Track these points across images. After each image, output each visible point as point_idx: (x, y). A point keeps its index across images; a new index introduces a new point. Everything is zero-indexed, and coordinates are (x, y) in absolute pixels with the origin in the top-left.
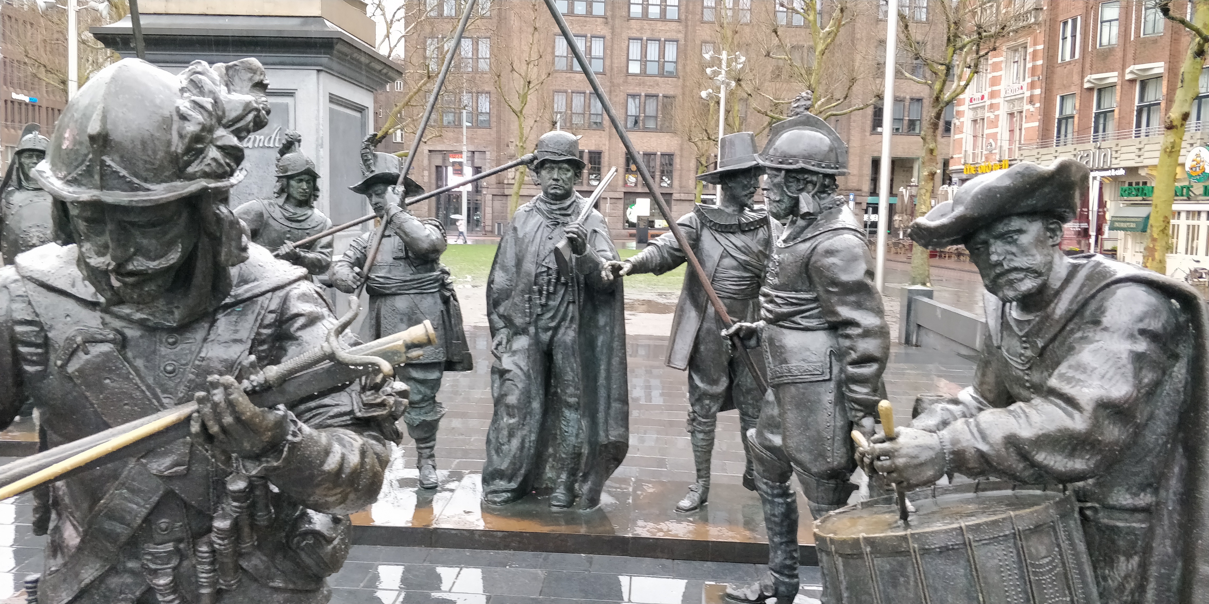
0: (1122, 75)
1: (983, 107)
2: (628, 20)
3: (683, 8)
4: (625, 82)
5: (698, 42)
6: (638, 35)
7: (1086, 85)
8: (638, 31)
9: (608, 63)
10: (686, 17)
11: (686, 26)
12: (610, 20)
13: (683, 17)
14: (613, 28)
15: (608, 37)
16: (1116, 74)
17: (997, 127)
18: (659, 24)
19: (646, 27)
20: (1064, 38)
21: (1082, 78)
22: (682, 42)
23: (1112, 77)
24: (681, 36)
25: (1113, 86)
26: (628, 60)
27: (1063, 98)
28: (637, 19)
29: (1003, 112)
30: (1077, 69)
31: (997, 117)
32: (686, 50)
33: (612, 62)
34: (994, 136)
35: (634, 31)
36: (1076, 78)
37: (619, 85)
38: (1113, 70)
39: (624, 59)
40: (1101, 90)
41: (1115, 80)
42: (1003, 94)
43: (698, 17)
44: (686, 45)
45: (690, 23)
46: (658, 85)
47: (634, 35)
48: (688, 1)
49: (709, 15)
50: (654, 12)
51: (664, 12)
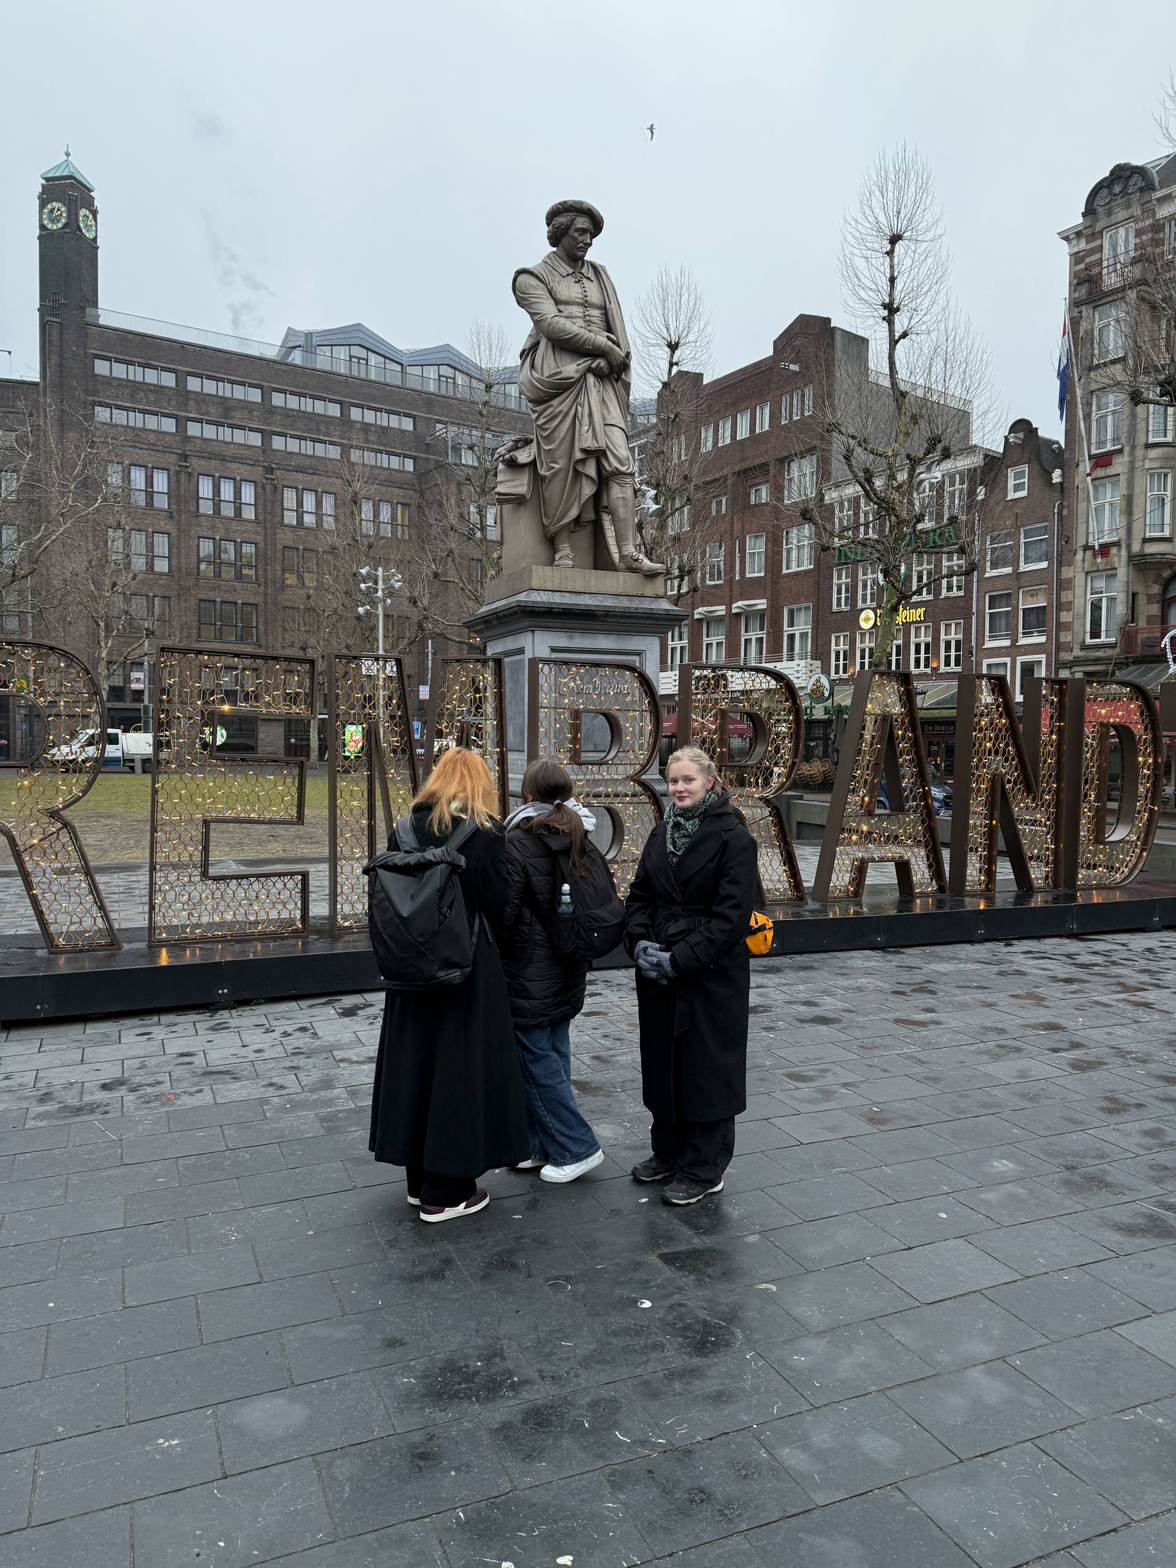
0: (729, 608)
2: (197, 516)
3: (260, 507)
4: (197, 585)
5: (279, 546)
6: (209, 534)
7: (697, 616)
8: (209, 529)
9: (174, 563)
10: (265, 518)
11: (265, 528)
12: (175, 514)
13: (261, 518)
14: (179, 524)
15: (174, 534)
16: (724, 607)
18: (234, 523)
19: (219, 525)
21: (693, 609)
22: (262, 545)
23: (721, 610)
24: (259, 538)
25: (721, 618)
26: (199, 560)
28: (208, 516)
30: (688, 601)
32: (266, 553)
33: (179, 563)
35: (205, 529)
36: (687, 609)
37: (188, 589)
38: (721, 604)
39: (194, 560)
40: (711, 622)
43: (278, 519)
44: (266, 549)
45: (268, 525)
46: (235, 590)
47: (205, 534)
48: (265, 500)
49: (290, 518)
50: (228, 511)
51: (238, 511)
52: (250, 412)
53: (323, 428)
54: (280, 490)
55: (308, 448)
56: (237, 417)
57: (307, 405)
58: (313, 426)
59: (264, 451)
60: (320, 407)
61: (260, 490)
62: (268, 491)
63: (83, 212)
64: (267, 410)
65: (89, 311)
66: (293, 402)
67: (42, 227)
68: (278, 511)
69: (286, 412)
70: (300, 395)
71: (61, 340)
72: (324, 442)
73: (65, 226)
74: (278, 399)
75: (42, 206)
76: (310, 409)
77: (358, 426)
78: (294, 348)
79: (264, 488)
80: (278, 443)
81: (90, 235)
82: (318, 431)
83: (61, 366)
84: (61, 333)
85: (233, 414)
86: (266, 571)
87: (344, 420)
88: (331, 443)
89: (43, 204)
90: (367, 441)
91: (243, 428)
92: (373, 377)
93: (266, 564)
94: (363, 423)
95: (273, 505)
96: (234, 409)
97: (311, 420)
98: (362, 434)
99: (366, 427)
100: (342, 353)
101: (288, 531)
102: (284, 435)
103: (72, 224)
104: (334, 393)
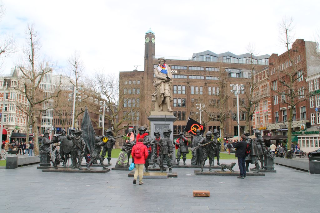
0: (287, 108)
1: (259, 114)
3: (186, 91)
5: (190, 99)
7: (280, 110)
11: (187, 96)
16: (286, 107)
17: (262, 119)
18: (181, 95)
19: (178, 96)
20: (275, 99)
21: (279, 108)
22: (187, 99)
23: (285, 108)
25: (286, 110)
26: (173, 103)
27: (276, 112)
28: (176, 94)
29: (263, 116)
30: (278, 106)
31: (262, 117)
32: (187, 101)
34: (262, 121)
36: (278, 108)
38: (285, 107)
40: (284, 111)
41: (286, 109)
42: (263, 112)
46: (181, 109)
47: (175, 98)
48: (187, 90)
49: (193, 93)
50: (179, 92)
51: (182, 92)
52: (184, 71)
53: (200, 73)
54: (190, 87)
55: (197, 77)
56: (182, 73)
57: (196, 69)
58: (198, 73)
59: (187, 79)
60: (199, 69)
61: (186, 88)
62: (188, 87)
63: (152, 38)
64: (188, 71)
65: (153, 56)
66: (193, 68)
67: (145, 42)
68: (190, 91)
69: (192, 71)
70: (195, 67)
71: (148, 62)
72: (200, 76)
73: (149, 41)
74: (190, 68)
75: (145, 39)
76: (197, 69)
77: (208, 72)
78: (194, 57)
79: (187, 87)
80: (190, 77)
81: (153, 42)
82: (199, 74)
83: (148, 67)
84: (148, 61)
85: (181, 72)
86: (187, 104)
87: (205, 71)
88: (202, 76)
89: (146, 38)
90: (210, 74)
91: (183, 75)
92: (211, 61)
93: (187, 103)
94: (209, 71)
95: (189, 91)
96: (181, 71)
97: (197, 72)
98: (209, 73)
99: (209, 72)
100: (205, 57)
101: (192, 96)
102: (191, 75)
103: (150, 41)
104: (202, 65)
